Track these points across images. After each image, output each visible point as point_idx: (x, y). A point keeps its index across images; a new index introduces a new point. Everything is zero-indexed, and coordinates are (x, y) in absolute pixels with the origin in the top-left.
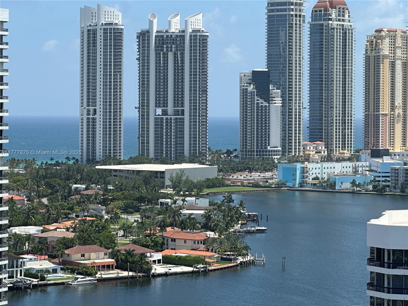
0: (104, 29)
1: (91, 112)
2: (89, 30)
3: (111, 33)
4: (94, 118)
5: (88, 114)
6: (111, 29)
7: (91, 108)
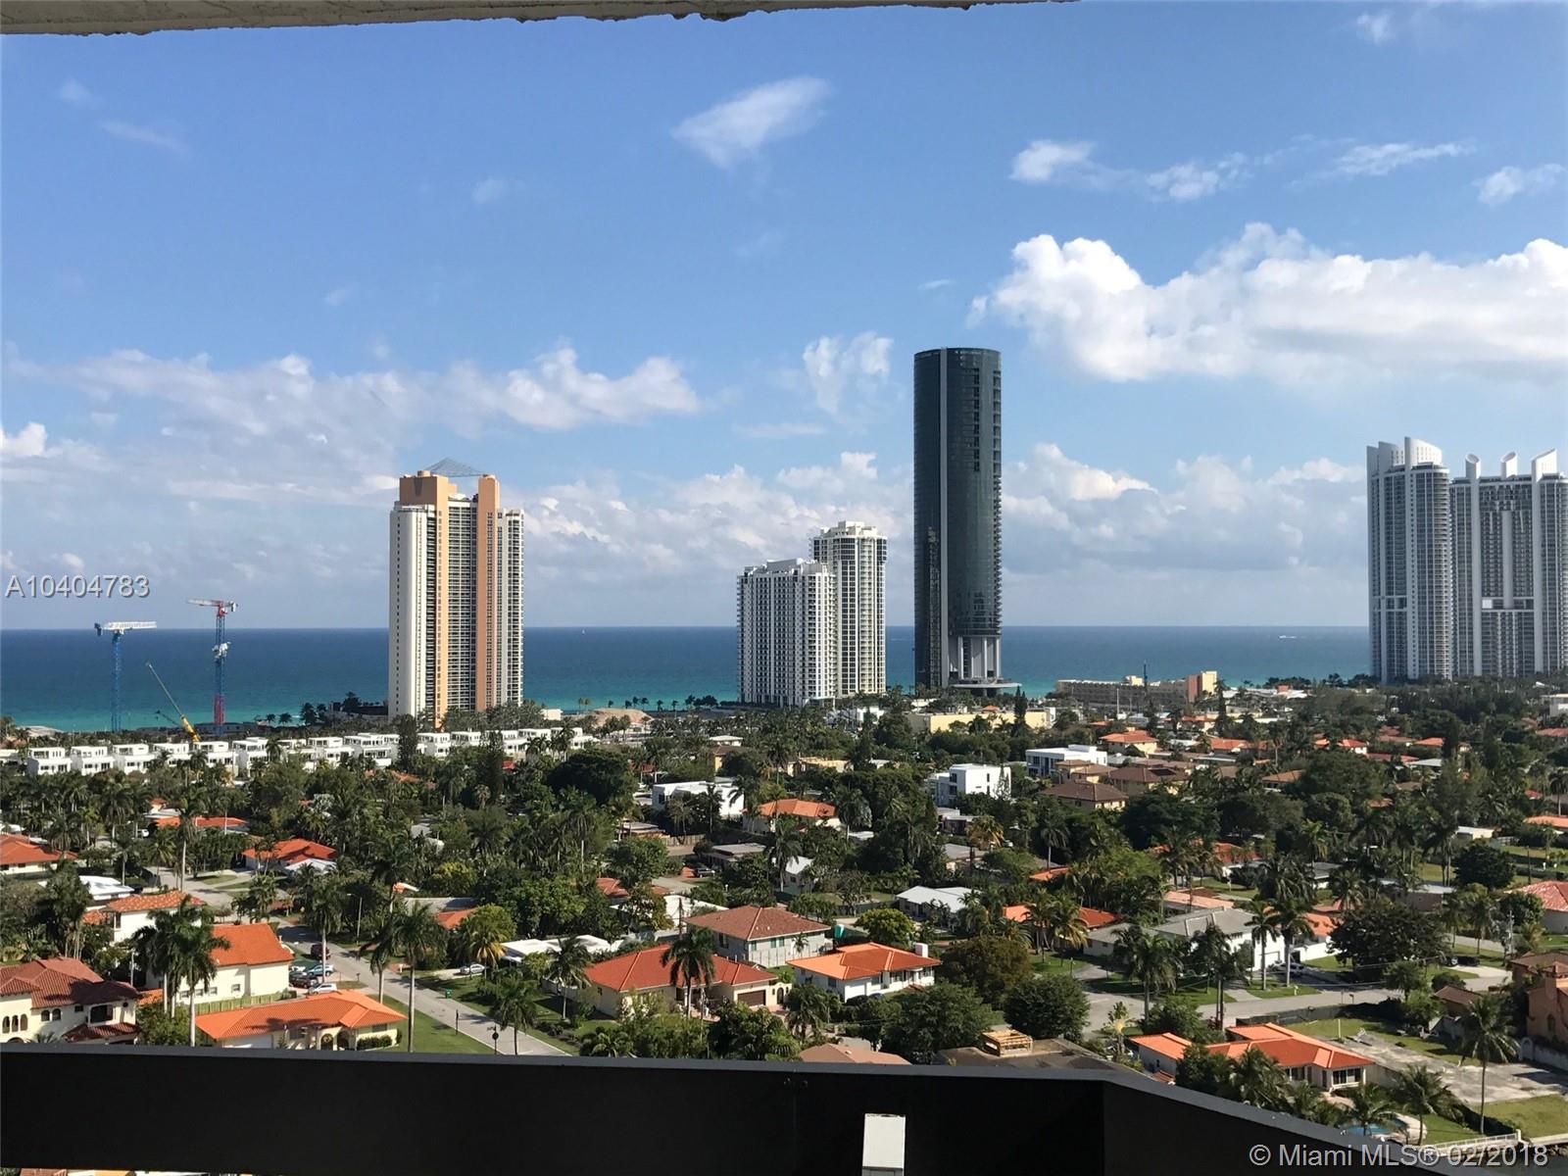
0: (1418, 475)
1: (1396, 604)
2: (1387, 479)
3: (1429, 480)
4: (1400, 613)
5: (1389, 607)
6: (1429, 475)
7: (1395, 597)
